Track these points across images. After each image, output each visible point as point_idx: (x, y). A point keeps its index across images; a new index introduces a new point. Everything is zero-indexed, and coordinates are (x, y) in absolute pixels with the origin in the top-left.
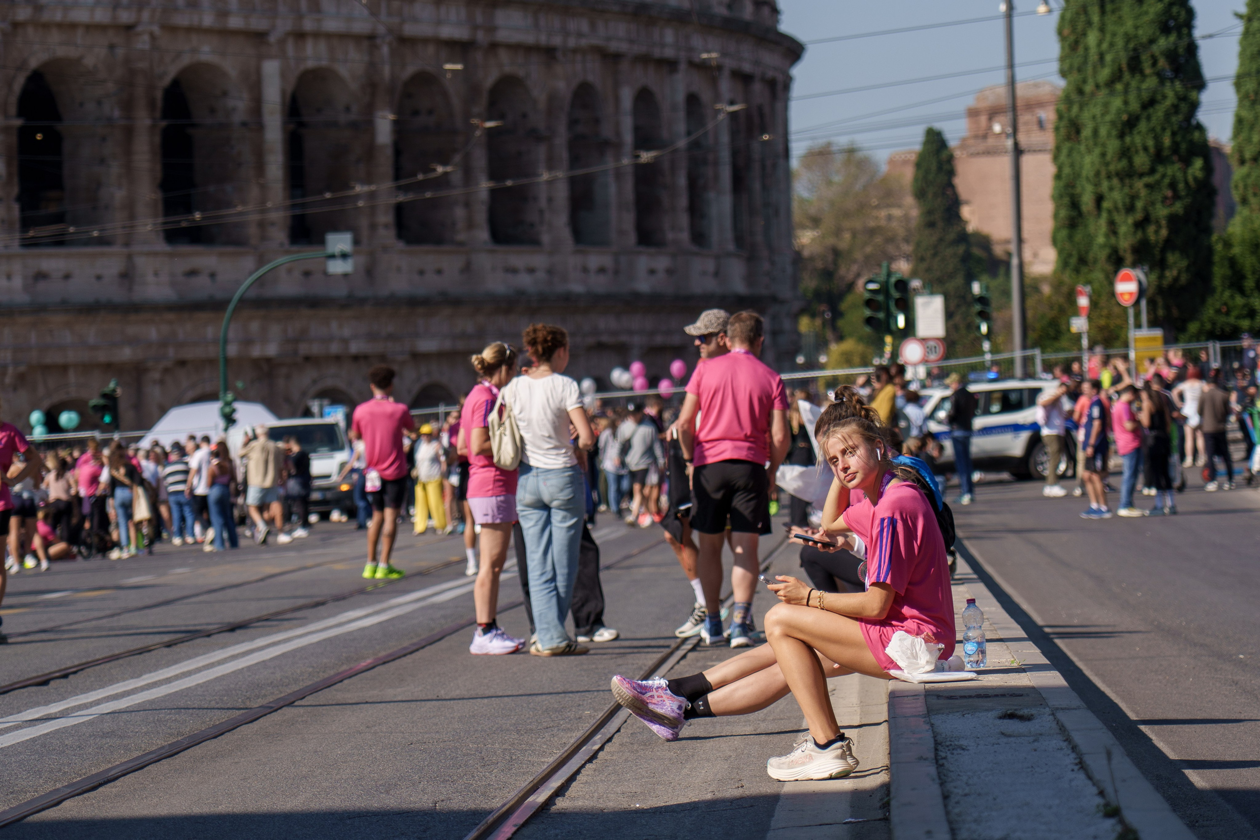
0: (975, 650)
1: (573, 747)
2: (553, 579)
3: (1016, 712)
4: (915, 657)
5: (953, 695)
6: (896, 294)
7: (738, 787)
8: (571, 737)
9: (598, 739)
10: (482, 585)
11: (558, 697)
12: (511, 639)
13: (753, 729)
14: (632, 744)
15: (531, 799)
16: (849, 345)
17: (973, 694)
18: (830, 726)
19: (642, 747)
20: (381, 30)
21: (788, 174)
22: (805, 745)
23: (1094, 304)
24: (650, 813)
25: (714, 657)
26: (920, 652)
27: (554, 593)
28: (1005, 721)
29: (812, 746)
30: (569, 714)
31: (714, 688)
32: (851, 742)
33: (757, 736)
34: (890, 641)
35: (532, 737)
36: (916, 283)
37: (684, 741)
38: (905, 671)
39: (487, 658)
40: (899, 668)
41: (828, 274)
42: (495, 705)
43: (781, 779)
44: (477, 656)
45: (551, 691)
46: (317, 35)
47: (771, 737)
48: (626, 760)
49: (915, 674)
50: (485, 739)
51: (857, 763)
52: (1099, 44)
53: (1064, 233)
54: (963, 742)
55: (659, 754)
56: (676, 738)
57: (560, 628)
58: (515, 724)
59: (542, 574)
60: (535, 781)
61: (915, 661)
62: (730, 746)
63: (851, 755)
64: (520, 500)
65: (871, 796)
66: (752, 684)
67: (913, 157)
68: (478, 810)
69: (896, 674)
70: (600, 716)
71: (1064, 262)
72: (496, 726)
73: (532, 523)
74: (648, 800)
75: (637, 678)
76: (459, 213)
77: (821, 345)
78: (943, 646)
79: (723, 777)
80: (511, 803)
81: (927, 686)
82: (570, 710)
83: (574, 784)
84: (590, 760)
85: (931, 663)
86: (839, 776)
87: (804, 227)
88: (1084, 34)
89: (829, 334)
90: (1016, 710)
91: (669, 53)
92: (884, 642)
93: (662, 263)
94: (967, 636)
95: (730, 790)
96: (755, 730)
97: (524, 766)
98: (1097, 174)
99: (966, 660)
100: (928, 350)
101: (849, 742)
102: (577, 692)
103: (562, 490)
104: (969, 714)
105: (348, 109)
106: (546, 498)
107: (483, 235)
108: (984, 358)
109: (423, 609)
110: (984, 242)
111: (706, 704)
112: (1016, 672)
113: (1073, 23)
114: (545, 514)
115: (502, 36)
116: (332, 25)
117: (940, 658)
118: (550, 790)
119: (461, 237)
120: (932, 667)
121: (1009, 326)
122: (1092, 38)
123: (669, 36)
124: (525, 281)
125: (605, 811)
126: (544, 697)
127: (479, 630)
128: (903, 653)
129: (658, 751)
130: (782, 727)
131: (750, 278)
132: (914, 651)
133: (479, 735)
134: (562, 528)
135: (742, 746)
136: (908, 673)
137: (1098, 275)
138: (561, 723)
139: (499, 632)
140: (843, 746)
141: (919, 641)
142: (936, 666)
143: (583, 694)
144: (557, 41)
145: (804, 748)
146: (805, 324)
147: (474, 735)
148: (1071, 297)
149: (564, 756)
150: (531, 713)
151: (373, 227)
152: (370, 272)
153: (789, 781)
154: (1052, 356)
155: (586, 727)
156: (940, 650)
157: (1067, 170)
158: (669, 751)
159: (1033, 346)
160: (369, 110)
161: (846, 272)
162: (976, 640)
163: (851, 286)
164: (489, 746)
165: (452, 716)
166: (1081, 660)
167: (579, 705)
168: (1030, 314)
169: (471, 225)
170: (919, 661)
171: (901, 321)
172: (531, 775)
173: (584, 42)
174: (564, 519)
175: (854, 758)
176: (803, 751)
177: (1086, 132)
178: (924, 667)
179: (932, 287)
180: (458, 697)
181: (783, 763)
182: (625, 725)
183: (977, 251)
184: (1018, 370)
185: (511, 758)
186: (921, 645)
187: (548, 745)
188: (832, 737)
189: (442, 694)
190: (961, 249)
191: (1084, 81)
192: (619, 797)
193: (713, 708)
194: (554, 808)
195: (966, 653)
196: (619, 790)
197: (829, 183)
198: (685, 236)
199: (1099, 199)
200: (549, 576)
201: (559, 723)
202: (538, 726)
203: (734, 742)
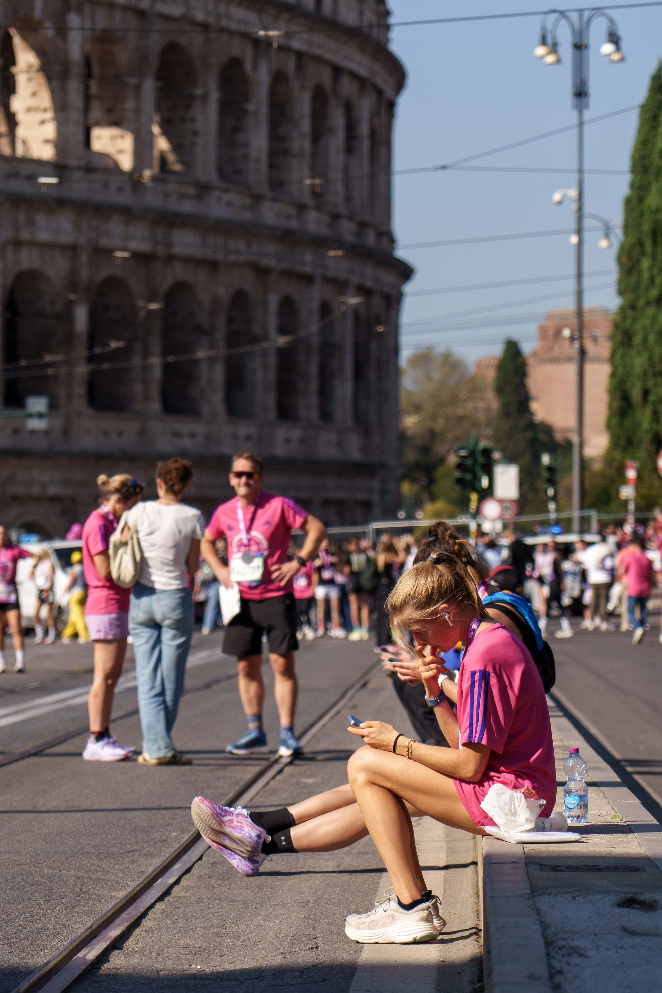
0: (576, 803)
1: (148, 879)
2: (162, 693)
3: (637, 897)
4: (514, 813)
5: (557, 863)
6: (481, 460)
7: (312, 948)
8: (150, 865)
9: (178, 869)
10: (96, 696)
11: (149, 814)
12: (122, 747)
13: (336, 865)
14: (210, 877)
15: (80, 954)
16: (440, 505)
17: (581, 864)
18: (416, 885)
19: (219, 882)
20: (82, 241)
21: (397, 372)
22: (388, 905)
23: (640, 477)
24: (209, 979)
25: (309, 773)
26: (519, 808)
27: (162, 706)
28: (626, 910)
29: (395, 906)
30: (156, 834)
31: (296, 823)
32: (438, 901)
33: (340, 874)
34: (486, 794)
35: (111, 863)
36: (496, 455)
37: (264, 877)
38: (502, 828)
39: (98, 764)
40: (494, 824)
41: (426, 450)
42: (86, 821)
43: (360, 941)
44: (89, 762)
45: (147, 806)
46: (32, 244)
47: (355, 876)
48: (200, 900)
49: (512, 832)
50: (62, 863)
51: (444, 924)
52: (651, 268)
53: (615, 421)
54: (579, 942)
55: (235, 892)
56: (256, 873)
57: (167, 739)
58: (98, 846)
59: (152, 688)
60: (94, 927)
61: (513, 818)
62: (310, 887)
63: (438, 915)
64: (133, 619)
65: (459, 973)
66: (337, 821)
67: (495, 362)
68: (18, 968)
69: (491, 832)
70: (186, 839)
71: (615, 444)
72: (79, 847)
73: (143, 640)
74: (212, 960)
75: (223, 802)
76: (138, 388)
77: (417, 504)
78: (545, 802)
79: (297, 932)
80: (58, 959)
81: (528, 847)
82: (158, 830)
83: (137, 931)
84: (161, 899)
85: (531, 821)
86: (424, 940)
87: (409, 413)
88: (638, 261)
89: (424, 496)
90: (636, 893)
91: (308, 269)
92: (478, 794)
93: (296, 433)
94: (568, 788)
95: (303, 952)
96: (338, 866)
97: (91, 902)
98: (645, 373)
99: (566, 814)
100: (504, 509)
101: (437, 900)
102: (171, 808)
103: (174, 610)
104: (580, 896)
105: (53, 303)
106: (158, 617)
107: (156, 406)
108: (549, 516)
109: (58, 711)
110: (547, 429)
111: (289, 839)
112: (623, 832)
113: (630, 253)
114: (156, 633)
115: (178, 250)
116: (43, 236)
117: (540, 816)
118: (105, 942)
119: (139, 406)
120: (531, 826)
121: (569, 492)
122: (645, 263)
123: (308, 257)
124: (187, 444)
125: (161, 973)
126: (137, 813)
127: (92, 738)
128: (501, 809)
129: (235, 888)
130: (366, 864)
131: (365, 449)
132: (513, 807)
133: (58, 858)
134: (171, 646)
135: (322, 887)
136: (505, 832)
137: (642, 453)
138: (145, 846)
139: (111, 740)
140: (428, 908)
141: (519, 795)
142: (536, 824)
143: (176, 811)
144: (220, 257)
145: (387, 907)
146: (406, 488)
147: (53, 857)
148: (621, 471)
149: (135, 892)
150: (118, 832)
151: (70, 396)
152: (66, 431)
153: (368, 943)
154: (606, 517)
155: (169, 852)
156: (541, 806)
157: (620, 371)
158: (246, 889)
159: (591, 507)
160: (70, 305)
161: (440, 448)
162: (579, 792)
163: (442, 460)
164: (65, 872)
165: (39, 832)
166: (656, 792)
167: (168, 825)
168: (588, 483)
169: (146, 398)
170: (517, 818)
171: (485, 482)
172: (94, 916)
173: (242, 258)
174: (174, 638)
175: (441, 918)
176: (385, 911)
177: (637, 340)
178: (522, 826)
179: (510, 459)
180: (54, 809)
181: (363, 923)
182: (208, 851)
183: (542, 437)
184: (576, 526)
185: (81, 890)
186: (521, 801)
187: (124, 873)
188: (418, 897)
189: (41, 804)
190: (529, 434)
191: (637, 299)
192: (180, 953)
193: (295, 844)
194: (106, 967)
195: (566, 806)
196: (182, 942)
197: (429, 379)
198: (314, 414)
199: (646, 393)
200: (158, 690)
201: (142, 847)
202: (120, 849)
203: (315, 881)
